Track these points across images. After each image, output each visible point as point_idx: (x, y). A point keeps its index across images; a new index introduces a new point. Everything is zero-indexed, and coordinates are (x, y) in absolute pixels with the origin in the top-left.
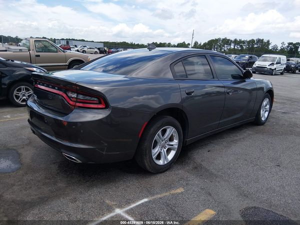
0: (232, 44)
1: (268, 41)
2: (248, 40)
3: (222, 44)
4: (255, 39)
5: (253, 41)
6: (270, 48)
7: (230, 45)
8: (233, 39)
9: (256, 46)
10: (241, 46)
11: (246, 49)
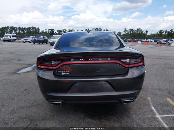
0: (18, 30)
1: (38, 28)
2: (27, 28)
3: (11, 30)
4: (31, 27)
5: (30, 28)
6: (40, 32)
7: (16, 30)
8: (17, 27)
9: (32, 31)
10: (23, 31)
11: (26, 33)
